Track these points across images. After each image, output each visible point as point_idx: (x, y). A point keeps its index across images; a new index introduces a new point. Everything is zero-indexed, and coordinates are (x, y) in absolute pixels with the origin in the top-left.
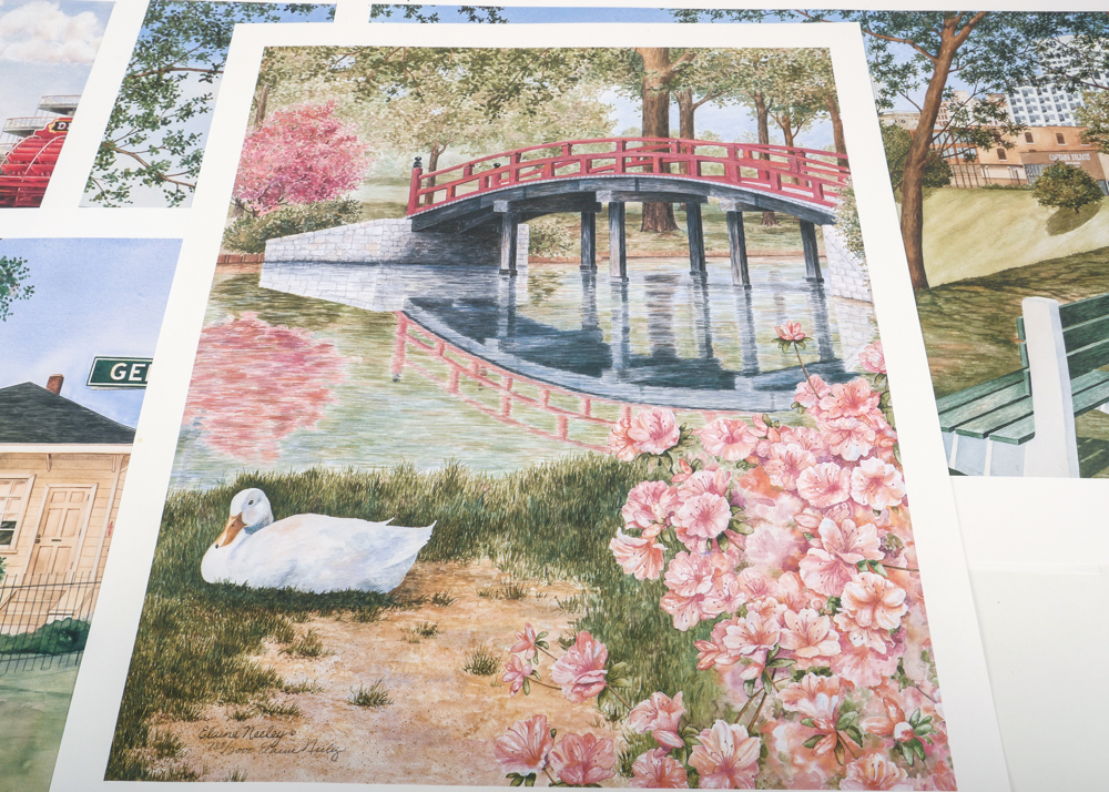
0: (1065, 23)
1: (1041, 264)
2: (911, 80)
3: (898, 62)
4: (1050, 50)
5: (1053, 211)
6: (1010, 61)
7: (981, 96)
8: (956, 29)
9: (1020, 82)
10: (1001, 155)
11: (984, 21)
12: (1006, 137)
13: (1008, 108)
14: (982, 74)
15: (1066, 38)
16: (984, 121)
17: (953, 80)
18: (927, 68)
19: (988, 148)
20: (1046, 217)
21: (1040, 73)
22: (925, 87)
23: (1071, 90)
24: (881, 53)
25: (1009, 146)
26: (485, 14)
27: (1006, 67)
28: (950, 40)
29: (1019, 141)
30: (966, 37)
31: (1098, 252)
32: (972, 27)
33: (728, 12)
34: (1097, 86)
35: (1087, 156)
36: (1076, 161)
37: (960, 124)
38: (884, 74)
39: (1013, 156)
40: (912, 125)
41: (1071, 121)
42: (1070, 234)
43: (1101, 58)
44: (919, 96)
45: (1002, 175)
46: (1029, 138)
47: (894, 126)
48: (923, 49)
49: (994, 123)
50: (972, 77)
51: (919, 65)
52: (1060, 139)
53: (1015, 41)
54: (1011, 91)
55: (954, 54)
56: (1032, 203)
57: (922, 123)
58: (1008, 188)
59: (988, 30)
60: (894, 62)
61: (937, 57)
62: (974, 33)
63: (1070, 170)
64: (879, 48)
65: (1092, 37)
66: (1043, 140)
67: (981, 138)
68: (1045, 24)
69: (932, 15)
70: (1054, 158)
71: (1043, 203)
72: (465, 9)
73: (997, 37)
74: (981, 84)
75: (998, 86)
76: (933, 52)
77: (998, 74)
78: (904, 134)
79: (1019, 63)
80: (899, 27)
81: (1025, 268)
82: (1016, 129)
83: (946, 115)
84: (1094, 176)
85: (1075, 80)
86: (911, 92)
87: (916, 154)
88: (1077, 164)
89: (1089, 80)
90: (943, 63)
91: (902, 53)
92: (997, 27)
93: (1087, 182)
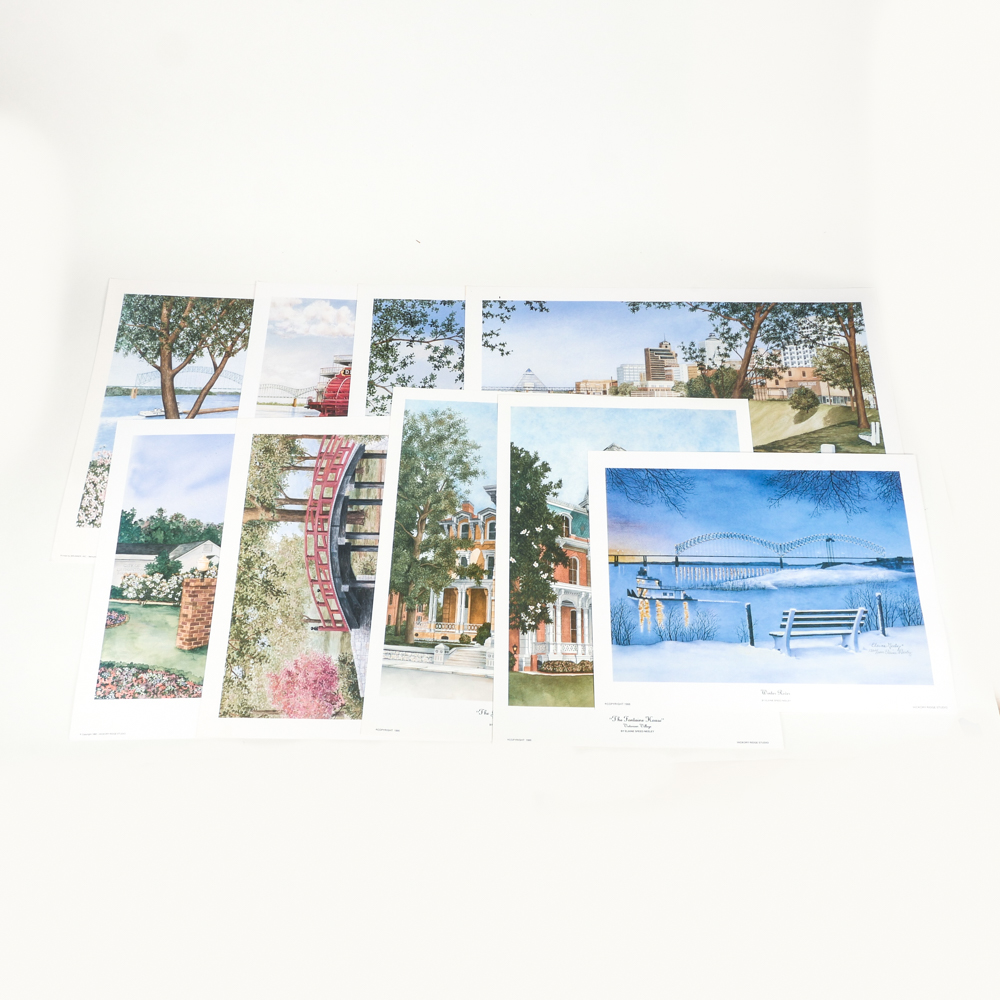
0: (812, 309)
1: (790, 438)
2: (739, 342)
3: (733, 332)
4: (804, 325)
5: (797, 411)
6: (785, 331)
7: (770, 351)
8: (761, 313)
9: (789, 343)
10: (777, 383)
11: (774, 308)
12: (780, 373)
13: (782, 357)
14: (772, 338)
15: (812, 318)
16: (770, 364)
17: (759, 343)
18: (746, 336)
19: (771, 379)
20: (794, 415)
21: (798, 337)
22: (745, 346)
23: (811, 347)
24: (726, 327)
25: (781, 378)
26: (537, 306)
27: (783, 335)
28: (758, 320)
29: (785, 375)
30: (765, 318)
31: (814, 432)
32: (769, 311)
33: (654, 303)
34: (823, 345)
35: (814, 383)
36: (809, 385)
37: (760, 367)
38: (726, 339)
39: (782, 384)
40: (738, 367)
41: (809, 364)
42: (803, 423)
43: (827, 329)
44: (742, 351)
45: (776, 394)
46: (790, 374)
47: (730, 368)
48: (745, 324)
49: (775, 366)
50: (766, 340)
51: (743, 334)
52: (804, 374)
53: (788, 320)
54: (784, 348)
55: (759, 328)
56: (788, 407)
57: (743, 366)
58: (778, 400)
59: (776, 313)
60: (731, 332)
61: (751, 329)
62: (769, 315)
63: (807, 390)
64: (725, 324)
65: (825, 316)
66: (796, 375)
67: (768, 374)
68: (802, 310)
69: (750, 305)
70: (800, 384)
71: (794, 408)
72: (528, 302)
73: (780, 317)
74: (771, 344)
75: (778, 345)
76: (749, 327)
77: (779, 339)
78: (734, 372)
79: (789, 332)
80: (734, 311)
81: (783, 440)
82: (784, 369)
83: (754, 362)
84: (817, 394)
85: (814, 342)
86: (738, 349)
87: (739, 382)
88: (810, 388)
89: (820, 342)
90: (754, 332)
91: (736, 327)
92: (780, 312)
93: (814, 397)
